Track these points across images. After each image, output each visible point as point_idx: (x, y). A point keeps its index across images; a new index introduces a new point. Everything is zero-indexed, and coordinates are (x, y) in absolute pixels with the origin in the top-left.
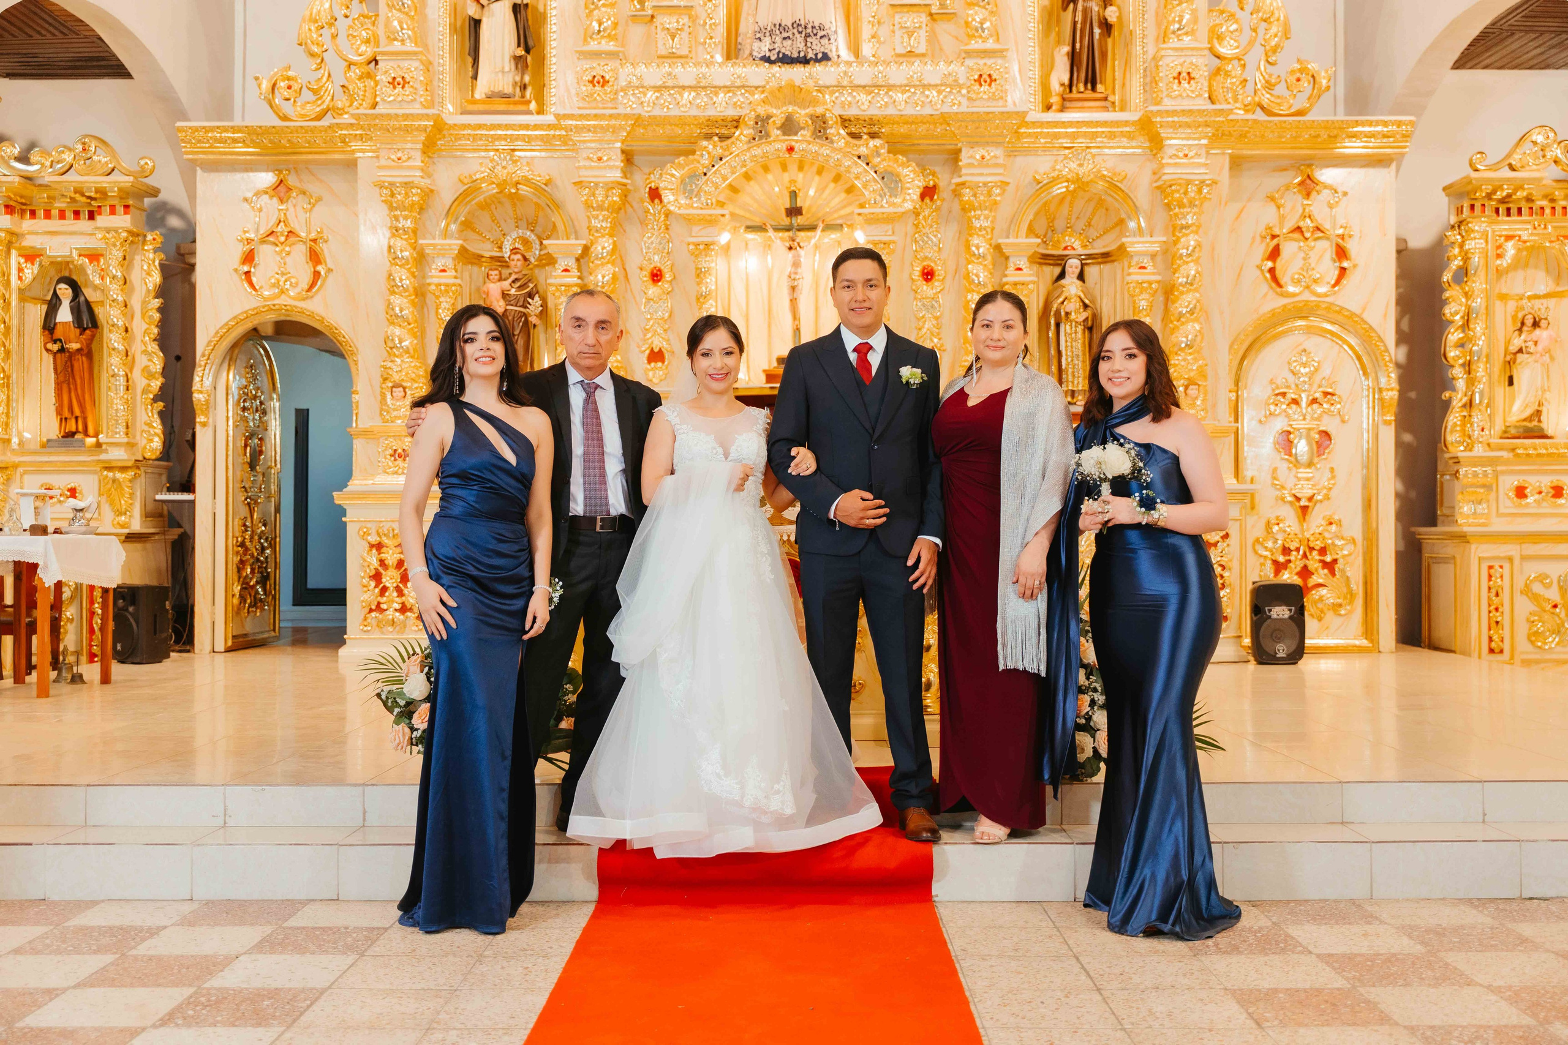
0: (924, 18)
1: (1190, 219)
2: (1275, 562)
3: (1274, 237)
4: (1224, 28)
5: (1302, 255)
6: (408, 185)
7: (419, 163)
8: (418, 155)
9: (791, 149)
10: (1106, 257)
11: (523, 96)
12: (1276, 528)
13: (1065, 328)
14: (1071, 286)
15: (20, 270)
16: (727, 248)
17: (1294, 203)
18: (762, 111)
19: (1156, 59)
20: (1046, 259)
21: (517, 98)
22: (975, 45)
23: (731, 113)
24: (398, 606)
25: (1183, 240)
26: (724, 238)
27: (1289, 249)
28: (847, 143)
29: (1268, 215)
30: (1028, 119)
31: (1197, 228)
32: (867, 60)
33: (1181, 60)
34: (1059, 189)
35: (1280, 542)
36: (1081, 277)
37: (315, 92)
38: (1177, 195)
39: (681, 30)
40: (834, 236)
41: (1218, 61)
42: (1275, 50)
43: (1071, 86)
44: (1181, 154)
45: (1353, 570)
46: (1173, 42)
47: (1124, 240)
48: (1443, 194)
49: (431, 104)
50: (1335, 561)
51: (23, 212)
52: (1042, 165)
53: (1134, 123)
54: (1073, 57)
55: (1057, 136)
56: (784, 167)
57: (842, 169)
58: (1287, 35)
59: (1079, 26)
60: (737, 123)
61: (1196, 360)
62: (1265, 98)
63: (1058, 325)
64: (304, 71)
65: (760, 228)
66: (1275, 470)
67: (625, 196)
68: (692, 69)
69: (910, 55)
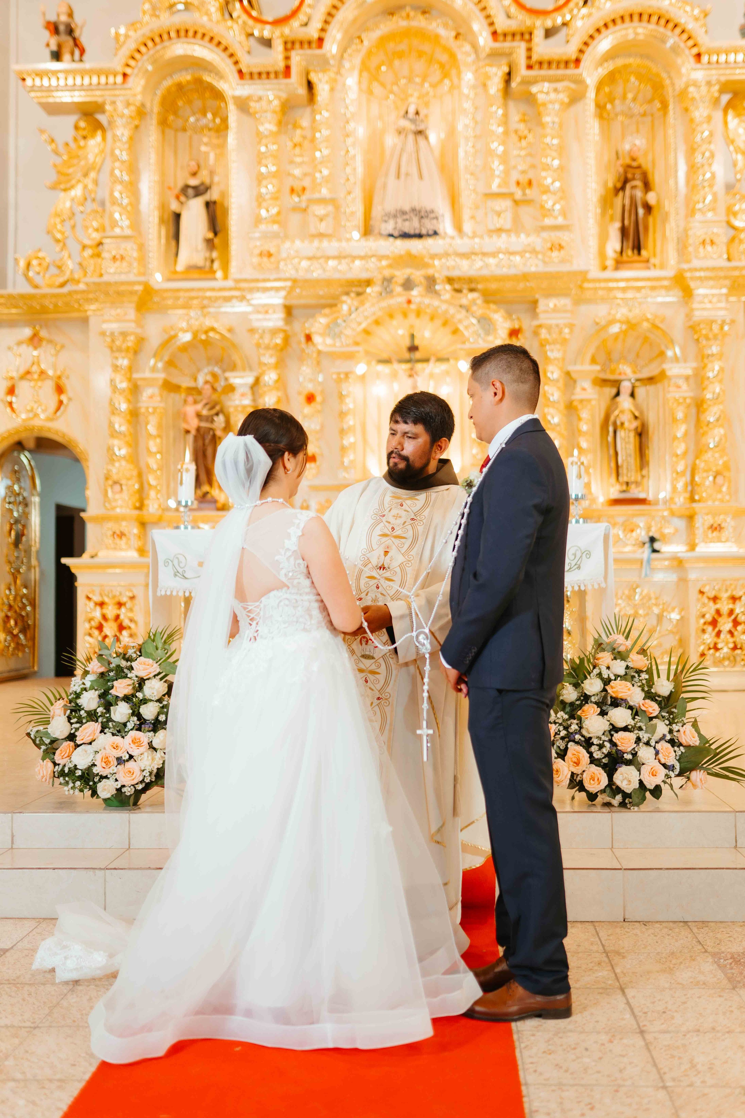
0: (511, 204)
1: (715, 349)
4: (738, 205)
6: (127, 334)
7: (133, 318)
8: (133, 311)
9: (409, 302)
10: (651, 380)
11: (211, 267)
13: (621, 434)
14: (625, 402)
16: (363, 378)
18: (387, 273)
19: (686, 231)
20: (605, 382)
21: (207, 269)
22: (548, 221)
23: (365, 275)
25: (710, 366)
26: (361, 369)
28: (452, 297)
30: (589, 276)
31: (720, 356)
32: (467, 235)
33: (706, 230)
34: (615, 329)
36: (632, 395)
37: (59, 268)
38: (704, 332)
39: (327, 215)
40: (443, 367)
41: (734, 231)
43: (622, 252)
44: (706, 300)
46: (699, 217)
47: (664, 366)
49: (142, 275)
52: (601, 311)
53: (670, 279)
54: (624, 231)
55: (611, 289)
56: (405, 315)
57: (449, 316)
59: (627, 208)
60: (368, 283)
61: (721, 457)
63: (615, 432)
64: (52, 252)
65: (387, 361)
67: (287, 340)
68: (335, 244)
69: (499, 231)
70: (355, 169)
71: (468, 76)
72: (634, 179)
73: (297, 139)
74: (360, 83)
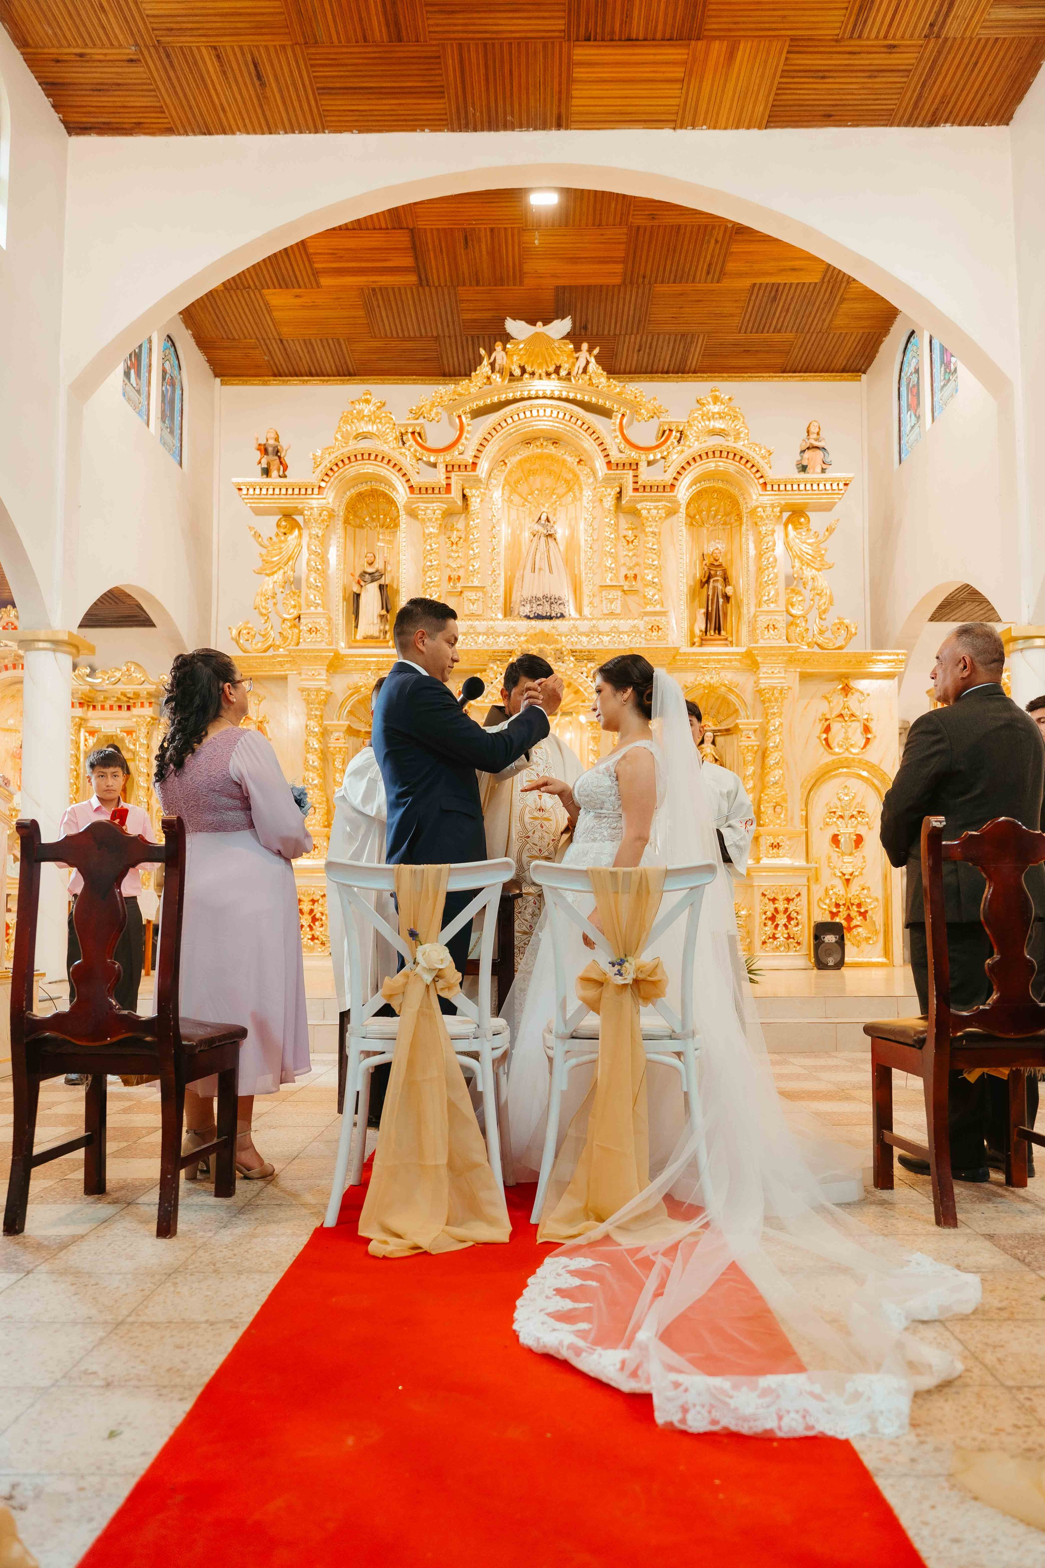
0: (620, 593)
1: (775, 709)
2: (831, 912)
3: (827, 720)
4: (795, 600)
5: (844, 730)
6: (319, 690)
7: (324, 677)
8: (324, 672)
10: (728, 731)
11: (385, 638)
12: (831, 892)
15: (86, 740)
17: (838, 701)
19: (754, 617)
21: (381, 639)
22: (649, 609)
23: (507, 648)
24: (310, 937)
25: (771, 721)
27: (836, 727)
28: (575, 665)
29: (823, 707)
30: (680, 651)
31: (780, 714)
32: (587, 619)
33: (769, 618)
34: (699, 691)
35: (833, 900)
37: (263, 636)
38: (767, 696)
39: (478, 600)
40: (568, 719)
41: (791, 618)
42: (825, 612)
43: (706, 631)
44: (770, 672)
45: (877, 917)
46: (765, 608)
47: (738, 721)
48: (926, 695)
49: (331, 644)
50: (866, 912)
51: (88, 706)
52: (690, 678)
53: (742, 653)
54: (708, 615)
55: (698, 661)
57: (572, 681)
58: (831, 603)
59: (710, 597)
61: (779, 791)
62: (820, 640)
64: (258, 623)
66: (830, 858)
68: (485, 623)
69: (612, 614)
70: (499, 564)
71: (587, 493)
72: (716, 575)
73: (454, 538)
74: (503, 494)
